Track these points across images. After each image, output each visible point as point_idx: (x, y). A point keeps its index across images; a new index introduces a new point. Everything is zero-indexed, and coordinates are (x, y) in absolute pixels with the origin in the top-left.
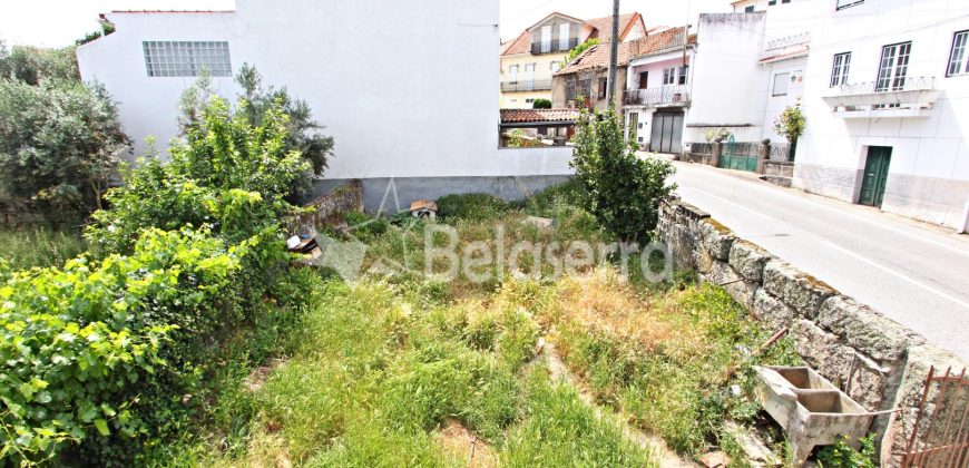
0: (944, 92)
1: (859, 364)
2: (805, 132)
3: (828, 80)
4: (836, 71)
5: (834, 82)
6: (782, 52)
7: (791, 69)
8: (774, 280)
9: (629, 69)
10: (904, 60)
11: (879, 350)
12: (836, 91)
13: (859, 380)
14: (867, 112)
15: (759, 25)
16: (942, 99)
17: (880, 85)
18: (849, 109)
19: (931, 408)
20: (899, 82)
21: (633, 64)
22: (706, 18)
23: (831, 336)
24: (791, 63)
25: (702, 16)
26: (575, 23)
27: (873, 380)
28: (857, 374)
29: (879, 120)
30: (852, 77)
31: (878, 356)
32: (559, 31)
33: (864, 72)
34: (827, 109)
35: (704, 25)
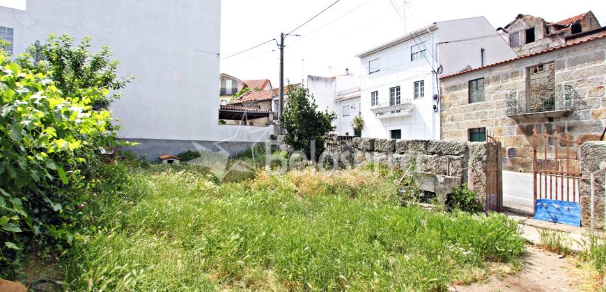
0: (415, 105)
1: (451, 160)
2: (364, 127)
3: (370, 103)
4: (373, 99)
5: (373, 104)
6: (345, 96)
7: (350, 103)
8: (402, 146)
9: (273, 102)
10: (399, 94)
11: (457, 150)
12: (375, 107)
13: (452, 166)
14: (388, 115)
15: (333, 83)
16: (415, 108)
17: (392, 103)
18: (380, 114)
19: (485, 158)
20: (399, 102)
21: (275, 99)
22: (311, 78)
23: (435, 155)
24: (349, 101)
25: (309, 76)
26: (235, 81)
27: (458, 163)
28: (451, 165)
29: (394, 118)
30: (380, 101)
31: (457, 152)
32: (225, 84)
33: (384, 99)
34: (373, 115)
35: (310, 81)
